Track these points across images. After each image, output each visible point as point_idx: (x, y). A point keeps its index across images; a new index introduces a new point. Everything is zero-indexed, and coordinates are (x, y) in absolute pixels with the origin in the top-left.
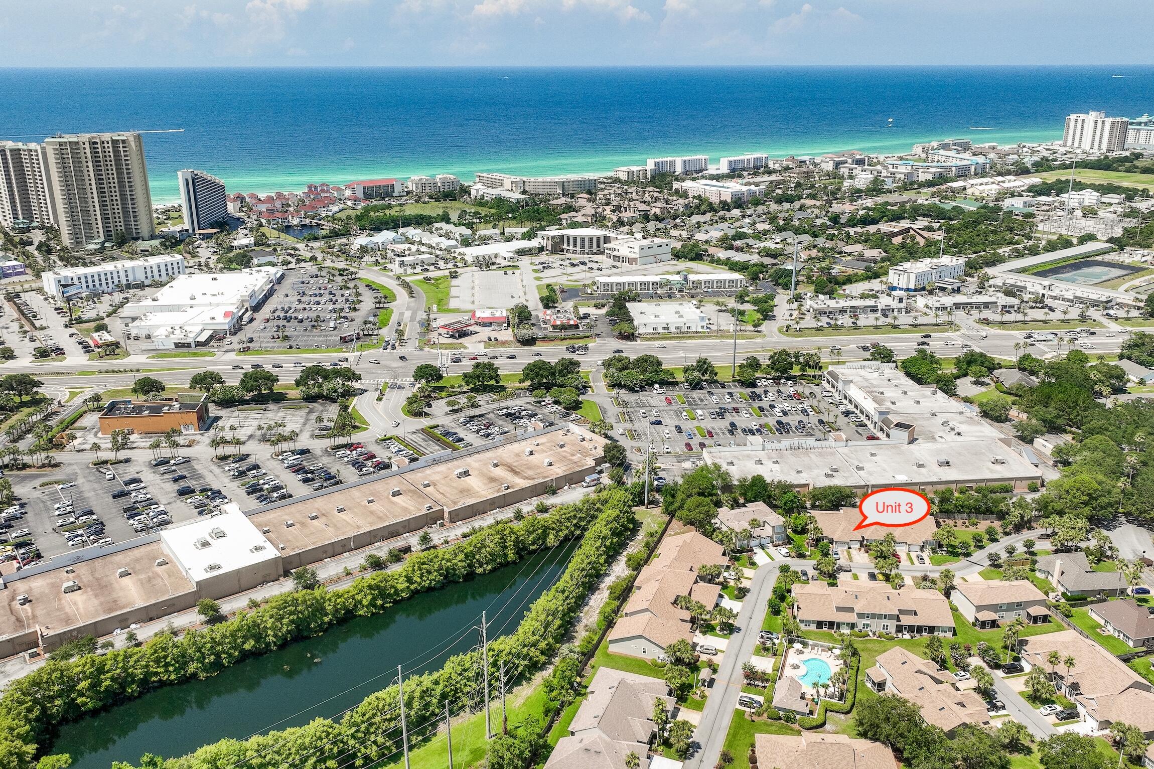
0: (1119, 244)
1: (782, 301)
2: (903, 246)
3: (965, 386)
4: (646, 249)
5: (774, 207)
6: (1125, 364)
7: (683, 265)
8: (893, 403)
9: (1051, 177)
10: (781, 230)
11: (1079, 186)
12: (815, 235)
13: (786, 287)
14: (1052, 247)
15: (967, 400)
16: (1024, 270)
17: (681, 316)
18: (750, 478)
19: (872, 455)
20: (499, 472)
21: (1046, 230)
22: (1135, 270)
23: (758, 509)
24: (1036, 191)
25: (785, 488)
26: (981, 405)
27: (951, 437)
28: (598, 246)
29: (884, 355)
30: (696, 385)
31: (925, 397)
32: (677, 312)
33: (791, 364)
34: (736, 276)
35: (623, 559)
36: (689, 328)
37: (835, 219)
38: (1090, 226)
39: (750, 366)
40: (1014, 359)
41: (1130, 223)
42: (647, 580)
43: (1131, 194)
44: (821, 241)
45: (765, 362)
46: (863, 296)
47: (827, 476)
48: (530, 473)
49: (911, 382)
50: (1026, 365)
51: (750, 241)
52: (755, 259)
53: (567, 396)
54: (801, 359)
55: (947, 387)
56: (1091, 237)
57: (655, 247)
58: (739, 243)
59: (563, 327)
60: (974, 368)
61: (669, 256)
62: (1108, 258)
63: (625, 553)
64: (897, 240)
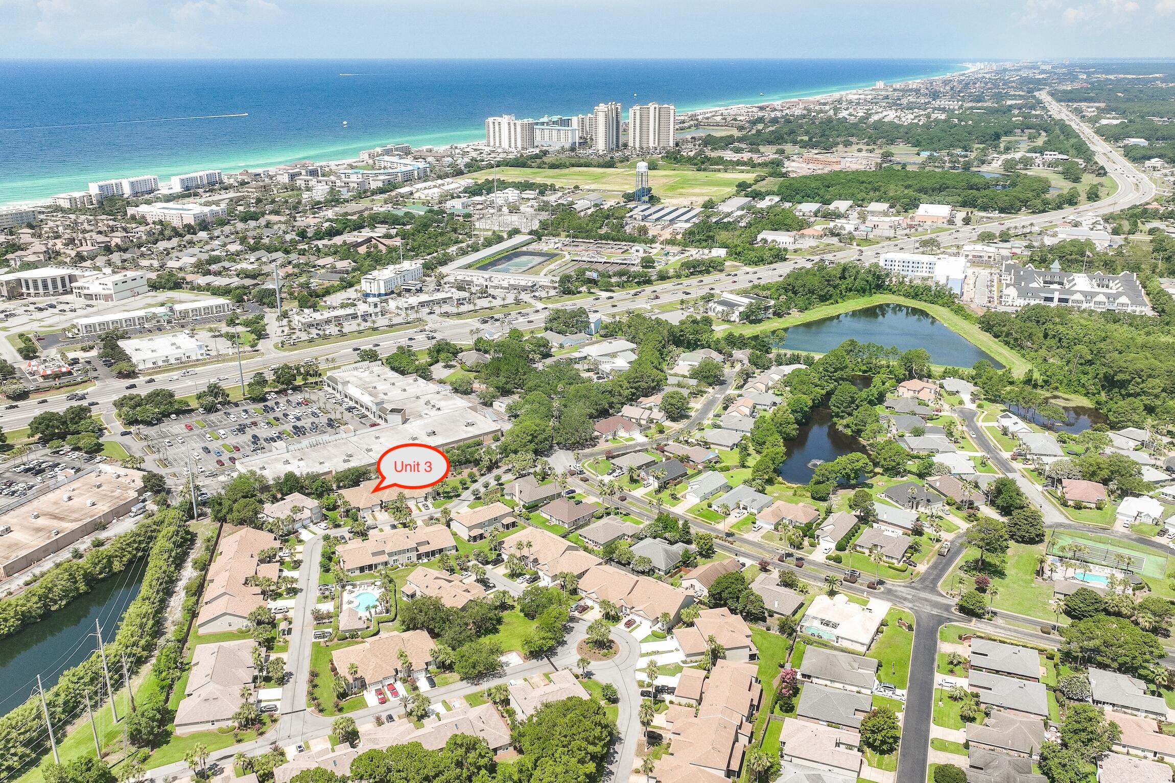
0: (537, 235)
1: (271, 317)
2: (369, 254)
3: (438, 371)
4: (120, 284)
5: (240, 226)
6: (549, 335)
7: (163, 295)
8: (385, 394)
9: (481, 177)
10: (253, 249)
11: (503, 185)
12: (287, 252)
13: (272, 305)
14: (488, 243)
15: (441, 382)
16: (468, 266)
17: (179, 348)
18: (283, 476)
19: (377, 438)
20: (42, 522)
21: (483, 226)
22: (551, 256)
23: (295, 498)
24: (473, 191)
25: (314, 477)
26: (452, 384)
27: (434, 412)
28: (64, 285)
29: (370, 356)
30: (210, 409)
31: (409, 384)
32: (173, 344)
33: (294, 376)
34: (221, 301)
35: (189, 564)
36: (188, 357)
37: (303, 234)
38: (515, 220)
39: (258, 383)
40: (471, 342)
41: (544, 216)
42: (217, 573)
43: (543, 189)
44: (293, 257)
45: (270, 377)
46: (343, 306)
47: (345, 461)
48: (75, 516)
49: (396, 375)
50: (480, 347)
51: (226, 264)
52: (236, 282)
53: (86, 440)
54: (302, 370)
55: (424, 374)
56: (516, 232)
57: (129, 281)
58: (214, 267)
59: (57, 376)
60: (443, 355)
61: (146, 288)
62: (531, 248)
63: (189, 560)
64: (362, 250)
